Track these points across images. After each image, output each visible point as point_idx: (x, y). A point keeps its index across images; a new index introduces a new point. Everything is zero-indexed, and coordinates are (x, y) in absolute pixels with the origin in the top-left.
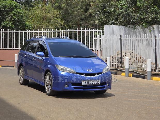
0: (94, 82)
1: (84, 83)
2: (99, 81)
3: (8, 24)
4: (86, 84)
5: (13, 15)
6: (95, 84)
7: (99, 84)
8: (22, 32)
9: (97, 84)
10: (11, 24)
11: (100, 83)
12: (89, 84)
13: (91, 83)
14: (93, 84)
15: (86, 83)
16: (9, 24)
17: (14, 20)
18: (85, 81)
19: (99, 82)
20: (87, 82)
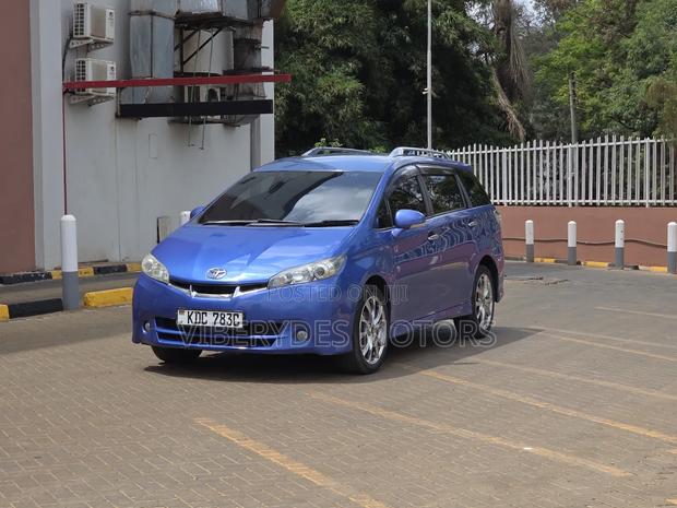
0: (219, 318)
1: (182, 319)
2: (237, 315)
4: (190, 323)
6: (226, 325)
7: (241, 326)
9: (233, 326)
12: (201, 324)
13: (210, 319)
14: (218, 325)
15: (189, 317)
18: (186, 312)
19: (239, 321)
20: (194, 315)
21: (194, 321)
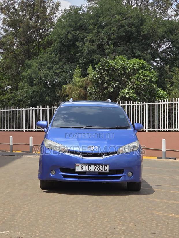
0: (97, 168)
1: (78, 168)
2: (106, 166)
3: (127, 93)
4: (82, 170)
5: (136, 80)
6: (100, 171)
7: (108, 171)
8: (144, 104)
9: (103, 171)
10: (131, 93)
11: (110, 170)
12: (88, 170)
13: (92, 168)
14: (96, 170)
15: (82, 168)
16: (129, 93)
17: (136, 87)
18: (80, 166)
19: (107, 168)
20: (84, 166)
21: (84, 169)
